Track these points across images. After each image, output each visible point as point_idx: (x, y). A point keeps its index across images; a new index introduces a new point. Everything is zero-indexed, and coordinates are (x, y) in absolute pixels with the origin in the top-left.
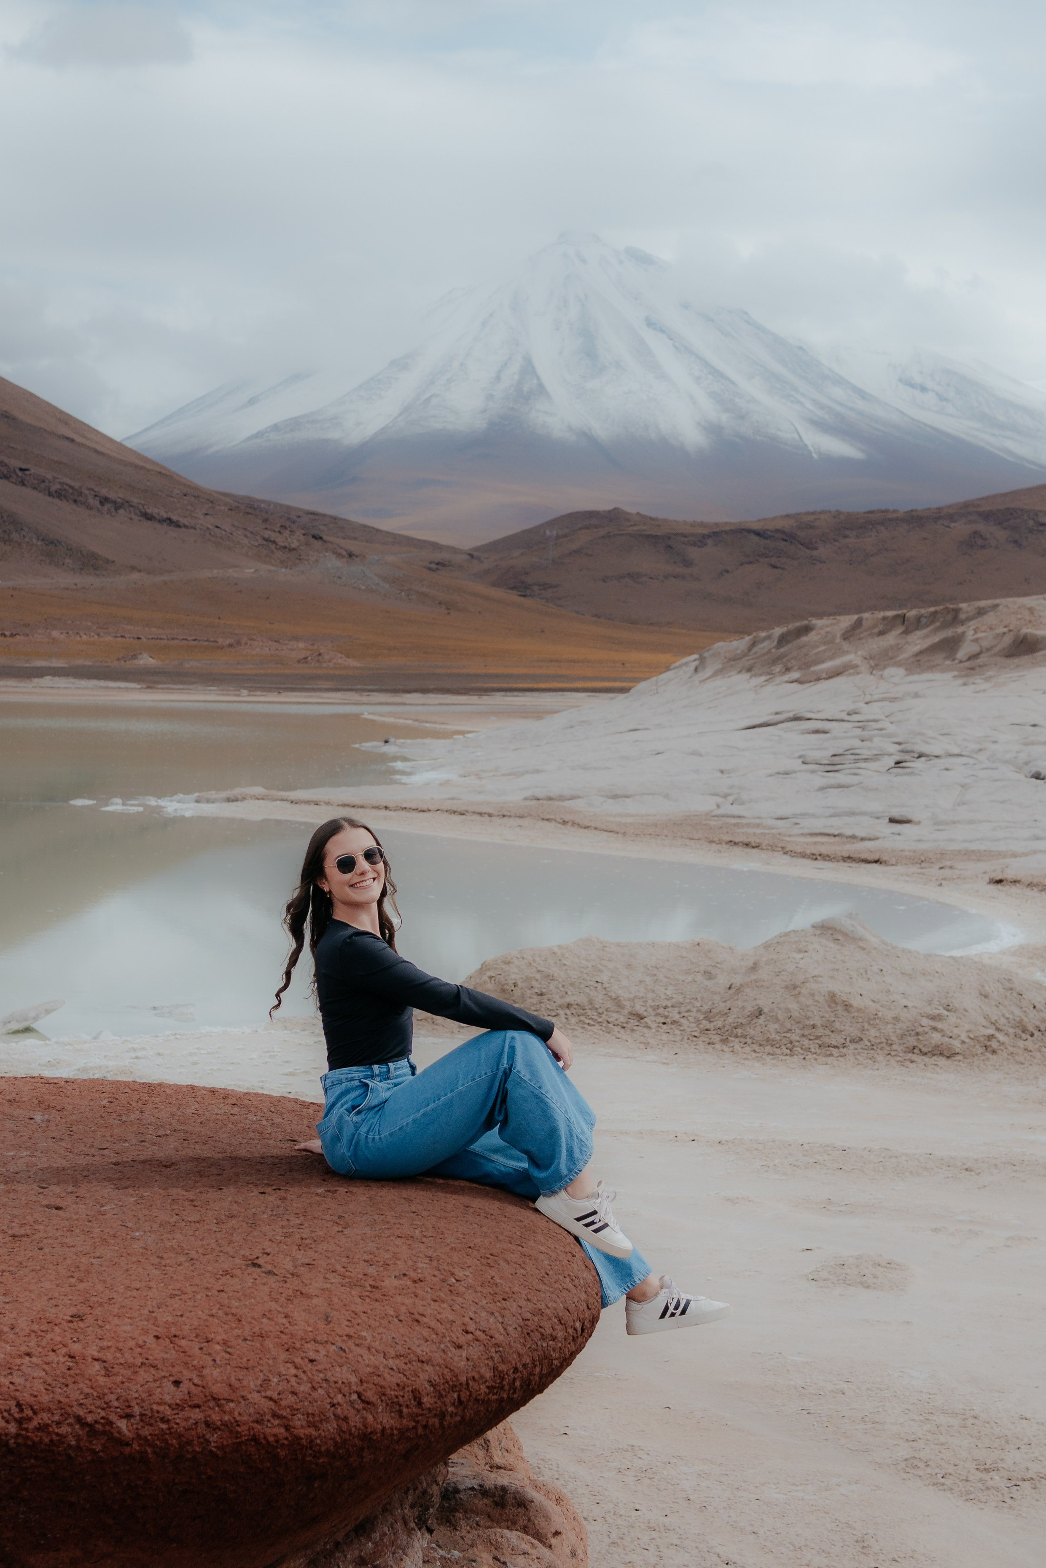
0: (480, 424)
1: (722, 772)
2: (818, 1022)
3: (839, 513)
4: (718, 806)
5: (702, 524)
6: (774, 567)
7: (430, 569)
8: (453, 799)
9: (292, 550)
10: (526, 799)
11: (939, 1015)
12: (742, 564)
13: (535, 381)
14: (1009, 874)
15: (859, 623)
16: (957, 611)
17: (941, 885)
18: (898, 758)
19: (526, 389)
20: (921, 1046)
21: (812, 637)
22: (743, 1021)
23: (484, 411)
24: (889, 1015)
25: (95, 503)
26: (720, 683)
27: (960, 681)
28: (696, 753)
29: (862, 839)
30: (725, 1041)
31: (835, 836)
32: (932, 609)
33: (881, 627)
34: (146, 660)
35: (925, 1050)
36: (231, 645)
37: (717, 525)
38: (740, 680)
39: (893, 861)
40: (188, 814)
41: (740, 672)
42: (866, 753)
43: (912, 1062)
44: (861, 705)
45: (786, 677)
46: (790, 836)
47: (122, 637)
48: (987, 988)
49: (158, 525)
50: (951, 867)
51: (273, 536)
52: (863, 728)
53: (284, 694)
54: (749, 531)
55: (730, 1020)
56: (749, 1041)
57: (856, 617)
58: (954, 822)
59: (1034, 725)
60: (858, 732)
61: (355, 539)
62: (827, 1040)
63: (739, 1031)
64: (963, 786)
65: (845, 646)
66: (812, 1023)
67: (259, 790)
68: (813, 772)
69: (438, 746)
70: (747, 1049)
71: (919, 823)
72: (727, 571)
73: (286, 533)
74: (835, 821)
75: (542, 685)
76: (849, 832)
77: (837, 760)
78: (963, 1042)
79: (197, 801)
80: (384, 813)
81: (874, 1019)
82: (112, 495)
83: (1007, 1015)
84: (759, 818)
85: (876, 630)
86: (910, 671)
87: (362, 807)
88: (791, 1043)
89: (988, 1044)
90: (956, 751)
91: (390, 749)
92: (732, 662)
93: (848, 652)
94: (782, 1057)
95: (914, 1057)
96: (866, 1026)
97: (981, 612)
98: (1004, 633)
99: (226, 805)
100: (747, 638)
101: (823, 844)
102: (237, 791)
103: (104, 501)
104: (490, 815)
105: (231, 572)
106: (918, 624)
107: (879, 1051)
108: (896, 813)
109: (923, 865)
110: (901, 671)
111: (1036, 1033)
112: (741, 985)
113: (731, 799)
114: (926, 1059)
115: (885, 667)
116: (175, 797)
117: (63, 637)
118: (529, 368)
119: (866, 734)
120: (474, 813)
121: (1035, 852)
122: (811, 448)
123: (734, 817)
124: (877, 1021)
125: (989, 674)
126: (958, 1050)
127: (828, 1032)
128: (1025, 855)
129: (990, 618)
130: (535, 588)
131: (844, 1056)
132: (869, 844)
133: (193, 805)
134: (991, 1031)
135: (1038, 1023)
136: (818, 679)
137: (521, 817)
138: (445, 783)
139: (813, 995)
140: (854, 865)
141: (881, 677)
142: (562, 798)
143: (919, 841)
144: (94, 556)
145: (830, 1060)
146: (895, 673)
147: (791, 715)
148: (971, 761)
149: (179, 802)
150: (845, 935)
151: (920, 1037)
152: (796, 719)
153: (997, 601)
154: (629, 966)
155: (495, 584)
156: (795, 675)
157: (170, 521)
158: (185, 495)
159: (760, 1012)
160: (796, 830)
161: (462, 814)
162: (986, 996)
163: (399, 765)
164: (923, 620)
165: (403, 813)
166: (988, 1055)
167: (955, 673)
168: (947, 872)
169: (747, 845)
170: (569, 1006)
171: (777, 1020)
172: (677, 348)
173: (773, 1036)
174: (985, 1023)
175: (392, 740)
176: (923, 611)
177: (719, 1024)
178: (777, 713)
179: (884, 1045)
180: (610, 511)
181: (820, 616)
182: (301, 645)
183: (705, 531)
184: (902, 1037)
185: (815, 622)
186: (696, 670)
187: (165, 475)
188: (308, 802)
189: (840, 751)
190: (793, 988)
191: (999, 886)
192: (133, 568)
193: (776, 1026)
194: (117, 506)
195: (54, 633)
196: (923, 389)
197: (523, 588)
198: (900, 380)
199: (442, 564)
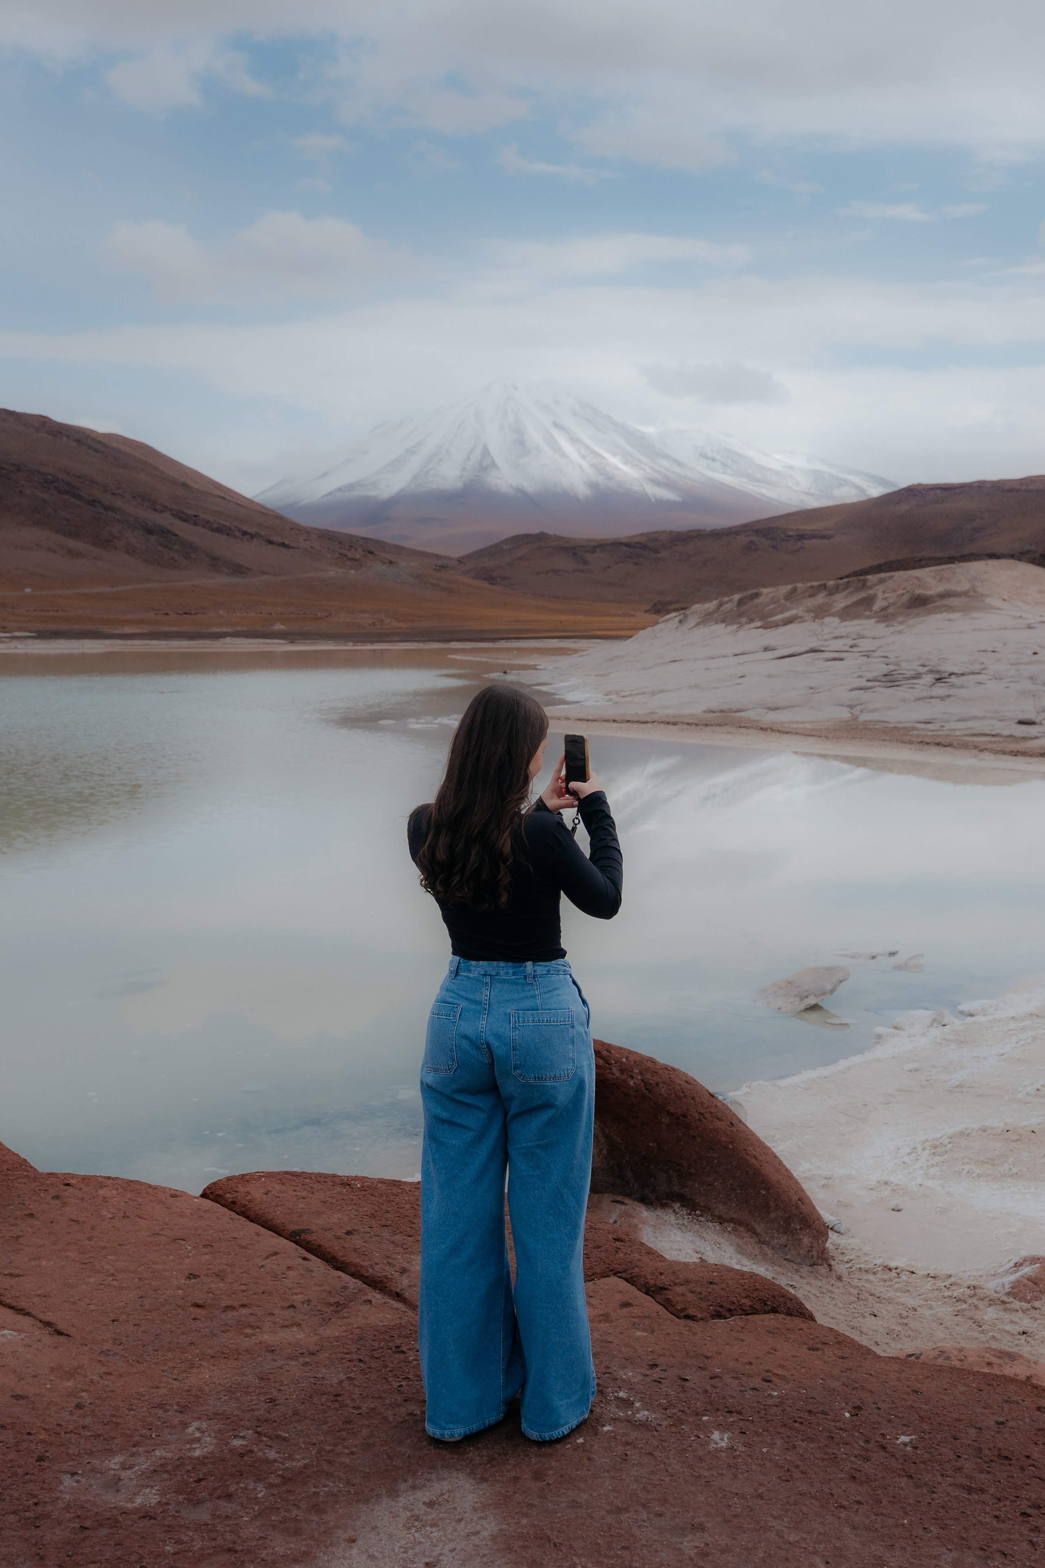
0: (459, 485)
3: (671, 532)
5: (593, 540)
6: (636, 564)
7: (436, 570)
9: (356, 560)
12: (617, 563)
13: (490, 459)
19: (485, 464)
23: (461, 477)
25: (239, 534)
34: (279, 627)
36: (326, 617)
37: (602, 540)
47: (261, 613)
49: (277, 547)
51: (345, 552)
54: (621, 543)
61: (392, 553)
72: (609, 567)
73: (353, 550)
82: (249, 530)
103: (245, 533)
105: (322, 574)
117: (226, 613)
118: (486, 452)
122: (651, 495)
130: (498, 579)
144: (240, 566)
155: (475, 577)
157: (283, 545)
158: (292, 529)
172: (571, 438)
180: (538, 534)
182: (367, 615)
183: (595, 544)
187: (279, 517)
192: (263, 573)
194: (252, 536)
195: (221, 612)
196: (714, 460)
197: (491, 580)
198: (700, 455)
199: (442, 567)
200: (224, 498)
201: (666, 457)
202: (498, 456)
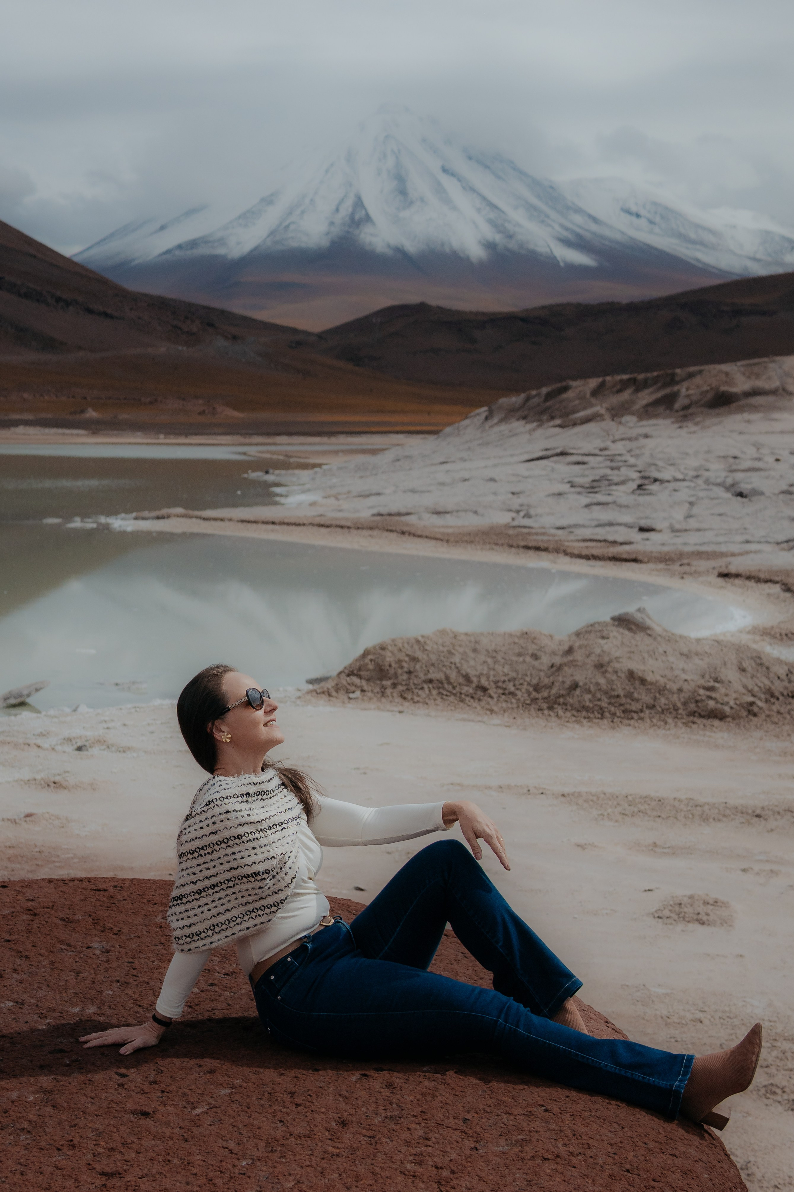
0: (325, 243)
1: (513, 493)
2: (622, 693)
3: (578, 306)
4: (513, 519)
5: (483, 314)
6: (533, 343)
7: (291, 347)
8: (321, 516)
9: (192, 334)
10: (374, 515)
11: (712, 686)
12: (511, 342)
13: (363, 212)
14: (733, 569)
15: (602, 385)
16: (674, 375)
17: (683, 578)
18: (639, 482)
19: (357, 217)
20: (700, 711)
21: (570, 394)
22: (564, 692)
23: (328, 234)
24: (675, 687)
25: (53, 301)
26: (504, 428)
27: (677, 425)
28: (492, 480)
29: (621, 544)
30: (551, 708)
31: (600, 541)
32: (655, 374)
33: (618, 387)
34: (91, 414)
35: (703, 713)
36: (151, 402)
37: (493, 314)
38: (518, 425)
39: (646, 560)
40: (129, 529)
41: (518, 419)
42: (616, 479)
43: (694, 723)
44: (609, 444)
45: (552, 423)
46: (568, 541)
47: (74, 397)
48: (744, 664)
49: (97, 317)
50: (689, 565)
51: (180, 324)
52: (612, 461)
53: (189, 437)
54: (516, 318)
55: (554, 691)
56: (569, 708)
57: (600, 380)
58: (686, 530)
59: (735, 458)
60: (608, 463)
61: (238, 326)
62: (628, 707)
63: (561, 700)
64: (689, 503)
65: (593, 400)
66: (616, 693)
67: (180, 510)
68: (579, 493)
69: (305, 475)
70: (568, 714)
71: (660, 531)
72: (501, 347)
73: (189, 322)
74: (599, 530)
75: (374, 430)
76: (611, 538)
77: (595, 484)
78: (731, 708)
79: (136, 518)
80: (271, 527)
81: (662, 690)
82: (64, 296)
83: (760, 685)
84: (544, 528)
85: (615, 389)
86: (640, 418)
87: (255, 522)
88: (601, 708)
89: (751, 708)
90: (680, 476)
91: (270, 478)
92: (511, 413)
93: (595, 405)
94: (594, 720)
95: (695, 719)
96: (658, 695)
97: (691, 376)
98: (707, 391)
99: (156, 522)
100: (523, 396)
101: (592, 547)
102: (165, 511)
103: (59, 300)
104: (349, 528)
105: (150, 350)
106: (645, 385)
107: (668, 715)
108: (644, 523)
109: (668, 563)
110: (634, 419)
111: (781, 698)
112: (561, 665)
113: (522, 514)
114: (704, 721)
115: (622, 415)
117: (31, 397)
118: (359, 203)
119: (614, 464)
120: (337, 526)
121: (747, 553)
122: (559, 259)
123: (525, 527)
124: (666, 692)
125: (698, 419)
126: (728, 714)
127: (629, 700)
128: (741, 554)
129: (698, 380)
130: (366, 360)
131: (642, 719)
132: (626, 548)
133: (133, 522)
134: (751, 699)
135: (782, 690)
136: (575, 424)
137: (371, 528)
138: (313, 504)
139: (616, 672)
140: (618, 563)
141: (620, 423)
142: (399, 514)
143: (663, 544)
144: (52, 339)
145: (632, 722)
146: (630, 420)
147: (558, 451)
148: (692, 484)
149: (122, 519)
150: (637, 625)
151: (700, 704)
152: (563, 454)
153: (702, 368)
154: (475, 650)
155: (337, 357)
156: (558, 422)
157: (106, 315)
158: (117, 295)
159: (576, 686)
160: (572, 537)
161: (328, 526)
162: (743, 670)
163: (277, 490)
164: (650, 382)
165: (286, 527)
166: (751, 717)
167: (673, 420)
168: (686, 568)
169: (538, 549)
170: (431, 681)
171: (589, 691)
172: (464, 188)
173: (588, 704)
174: (744, 691)
175: (271, 471)
176: (649, 375)
177: (545, 694)
178: (546, 450)
179: (672, 710)
180: (417, 305)
181: (574, 378)
182: (201, 402)
183: (485, 318)
184: (685, 704)
185: (573, 384)
186: (487, 418)
187: (103, 280)
188: (215, 519)
189: (597, 478)
190: (600, 666)
191: (726, 579)
192: (80, 348)
193: (589, 696)
194: (68, 304)
195: (26, 395)
196: (638, 216)
197: (357, 360)
198: (622, 209)
199: (299, 344)
200: (36, 256)
201: (579, 211)
202: (373, 207)
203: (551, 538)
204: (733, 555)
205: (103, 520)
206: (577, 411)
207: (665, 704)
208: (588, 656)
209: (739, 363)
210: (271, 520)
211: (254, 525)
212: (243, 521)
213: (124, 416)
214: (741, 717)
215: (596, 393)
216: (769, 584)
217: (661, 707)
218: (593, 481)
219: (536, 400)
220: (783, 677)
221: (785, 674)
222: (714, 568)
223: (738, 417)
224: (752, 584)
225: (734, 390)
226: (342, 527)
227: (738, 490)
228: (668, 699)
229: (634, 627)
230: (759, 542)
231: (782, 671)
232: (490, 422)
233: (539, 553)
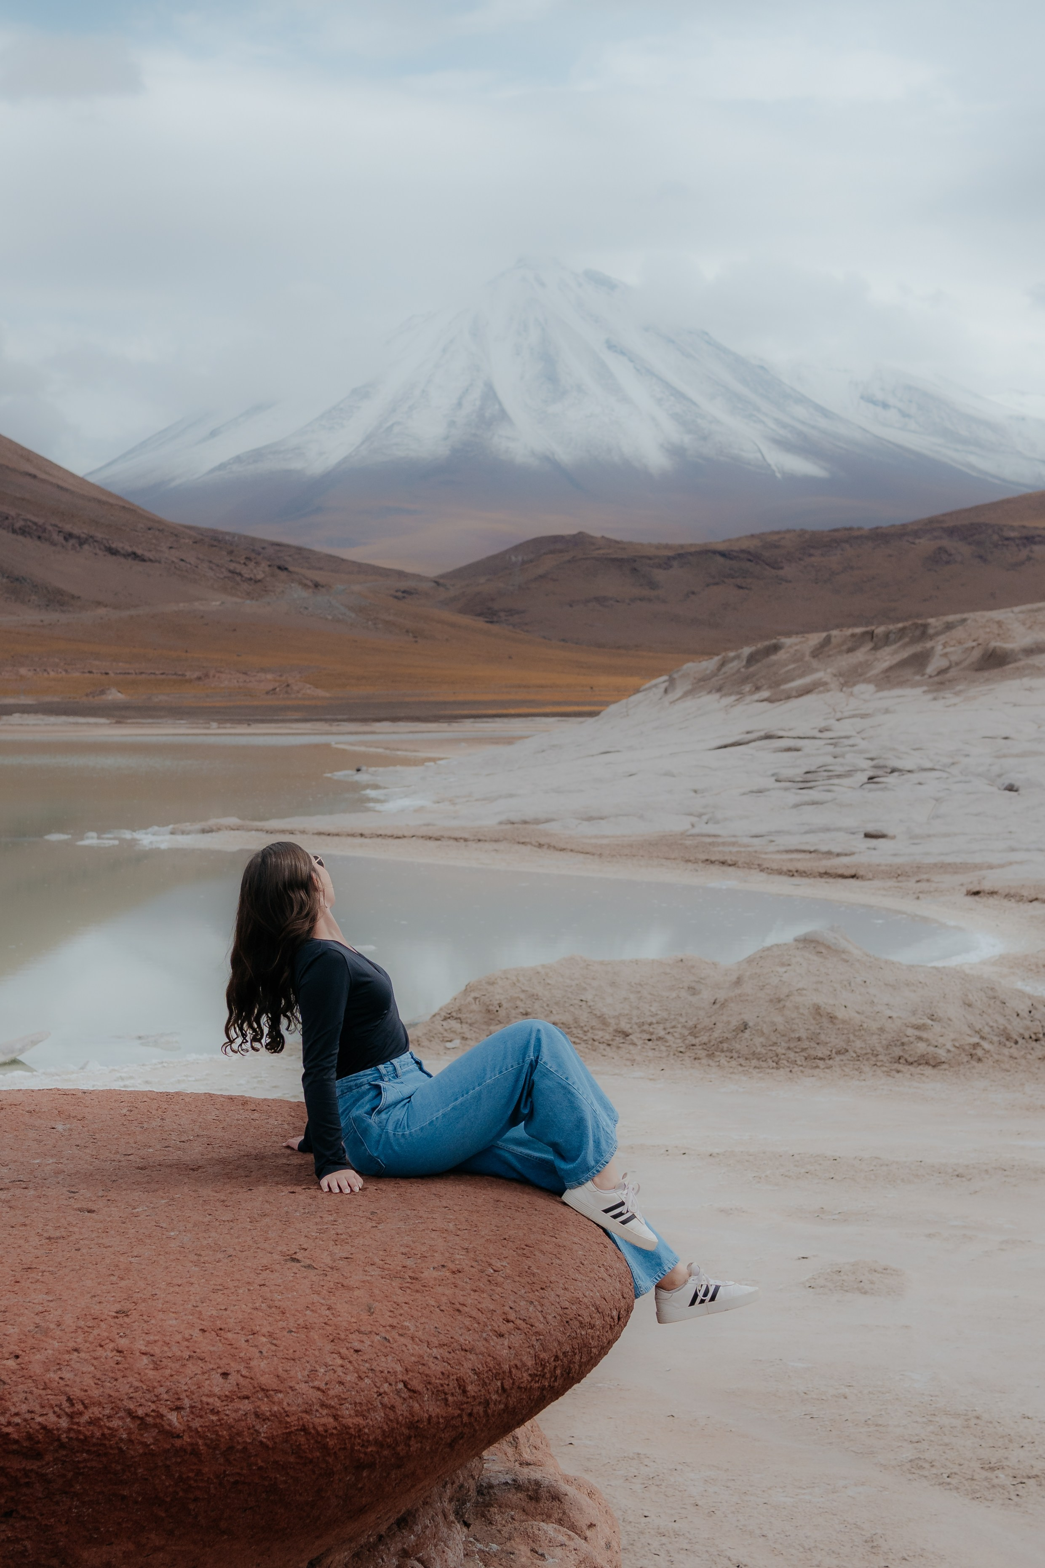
0: (443, 451)
1: (695, 791)
2: (803, 1034)
3: (803, 533)
4: (693, 826)
5: (667, 547)
6: (740, 587)
7: (396, 597)
8: (428, 825)
9: (257, 581)
10: (501, 823)
11: (924, 1025)
12: (708, 585)
13: (497, 407)
14: (987, 886)
15: (828, 640)
16: (925, 626)
17: (918, 898)
18: (871, 774)
19: (488, 414)
20: (906, 1056)
21: (781, 655)
22: (729, 1036)
23: (446, 438)
24: (874, 1026)
25: (60, 539)
26: (690, 704)
27: (930, 696)
28: (668, 774)
29: (838, 855)
30: (711, 1056)
31: (811, 852)
32: (900, 625)
33: (849, 644)
34: (115, 695)
35: (910, 1059)
36: (199, 678)
37: (682, 546)
38: (710, 701)
39: (870, 875)
40: (164, 846)
41: (710, 692)
42: (839, 770)
43: (898, 1072)
44: (832, 722)
45: (756, 697)
46: (766, 853)
47: (90, 672)
48: (970, 997)
49: (122, 560)
50: (928, 881)
51: (239, 568)
52: (835, 745)
53: (253, 726)
54: (715, 552)
55: (716, 1035)
56: (735, 1055)
57: (824, 634)
58: (929, 836)
59: (1006, 738)
60: (831, 748)
61: (321, 569)
62: (813, 1053)
63: (725, 1046)
64: (937, 800)
65: (815, 663)
66: (797, 1036)
67: (234, 821)
68: (786, 789)
69: (411, 773)
70: (734, 1063)
71: (894, 837)
72: (693, 593)
73: (252, 565)
74: (810, 838)
75: (512, 711)
76: (824, 848)
77: (810, 777)
78: (949, 1051)
79: (172, 833)
80: (359, 840)
81: (859, 1030)
82: (76, 531)
83: (991, 1024)
84: (734, 836)
85: (845, 647)
86: (880, 687)
87: (337, 835)
88: (777, 1055)
89: (974, 1052)
90: (929, 765)
91: (362, 777)
92: (702, 684)
93: (817, 670)
94: (768, 1071)
95: (900, 1067)
96: (852, 1037)
97: (949, 627)
98: (973, 648)
99: (200, 836)
100: (716, 659)
101: (799, 860)
102: (212, 822)
103: (68, 536)
104: (466, 840)
105: (197, 605)
106: (887, 639)
107: (865, 1062)
108: (871, 828)
109: (900, 878)
110: (871, 688)
111: (1020, 1041)
112: (726, 1000)
113: (705, 818)
114: (912, 1069)
115: (854, 684)
116: (150, 830)
117: (30, 674)
118: (490, 394)
119: (838, 750)
120: (450, 838)
121: (1011, 864)
122: (774, 468)
123: (709, 836)
124: (863, 1032)
125: (959, 688)
126: (943, 1059)
127: (813, 1044)
128: (1002, 866)
129: (959, 633)
130: (502, 614)
131: (830, 1067)
132: (845, 860)
133: (169, 837)
134: (976, 1040)
135: (1022, 1031)
136: (789, 698)
137: (497, 841)
138: (420, 810)
139: (797, 1008)
140: (831, 880)
141: (851, 694)
142: (537, 822)
143: (895, 855)
144: (60, 592)
145: (816, 1072)
146: (865, 690)
147: (762, 733)
148: (944, 775)
150: (828, 947)
151: (905, 1047)
152: (768, 737)
153: (965, 616)
154: (613, 984)
155: (463, 611)
156: (765, 694)
157: (135, 556)
158: (150, 529)
159: (745, 1026)
160: (771, 848)
161: (437, 839)
162: (970, 1005)
163: (371, 793)
164: (892, 637)
165: (379, 840)
166: (974, 1063)
167: (925, 688)
168: (924, 886)
169: (723, 863)
171: (763, 1034)
172: (638, 370)
173: (759, 1049)
174: (969, 1032)
175: (364, 768)
176: (891, 627)
177: (705, 1039)
178: (748, 733)
179: (870, 1056)
180: (574, 536)
181: (788, 634)
182: (269, 676)
183: (671, 553)
184: (888, 1047)
185: (784, 640)
186: (666, 691)
187: (128, 509)
189: (813, 769)
190: (777, 1002)
191: (977, 898)
192: (99, 604)
193: (762, 1039)
194: (82, 542)
195: (23, 671)
196: (885, 406)
197: (490, 615)
198: (862, 397)
199: (408, 592)
200: (35, 477)
201: (802, 400)
202: (510, 401)
203: (743, 849)
204: (991, 867)
205: (127, 835)
206: (793, 680)
207: (862, 1048)
208: (762, 988)
209: (1017, 609)
210: (360, 832)
211: (336, 838)
212: (320, 834)
213: (161, 698)
214: (960, 1064)
215: (818, 652)
216: (1035, 903)
217: (855, 1052)
218: (807, 773)
219: (735, 665)
220: (1024, 1014)
221: (1027, 1010)
222: (962, 885)
223: (1016, 683)
224: (1012, 904)
225: (1008, 646)
226: (456, 839)
227: (1007, 782)
228: (865, 1041)
229: (823, 950)
230: (1028, 850)
231: (1023, 1007)
232: (672, 696)
233: (725, 868)
